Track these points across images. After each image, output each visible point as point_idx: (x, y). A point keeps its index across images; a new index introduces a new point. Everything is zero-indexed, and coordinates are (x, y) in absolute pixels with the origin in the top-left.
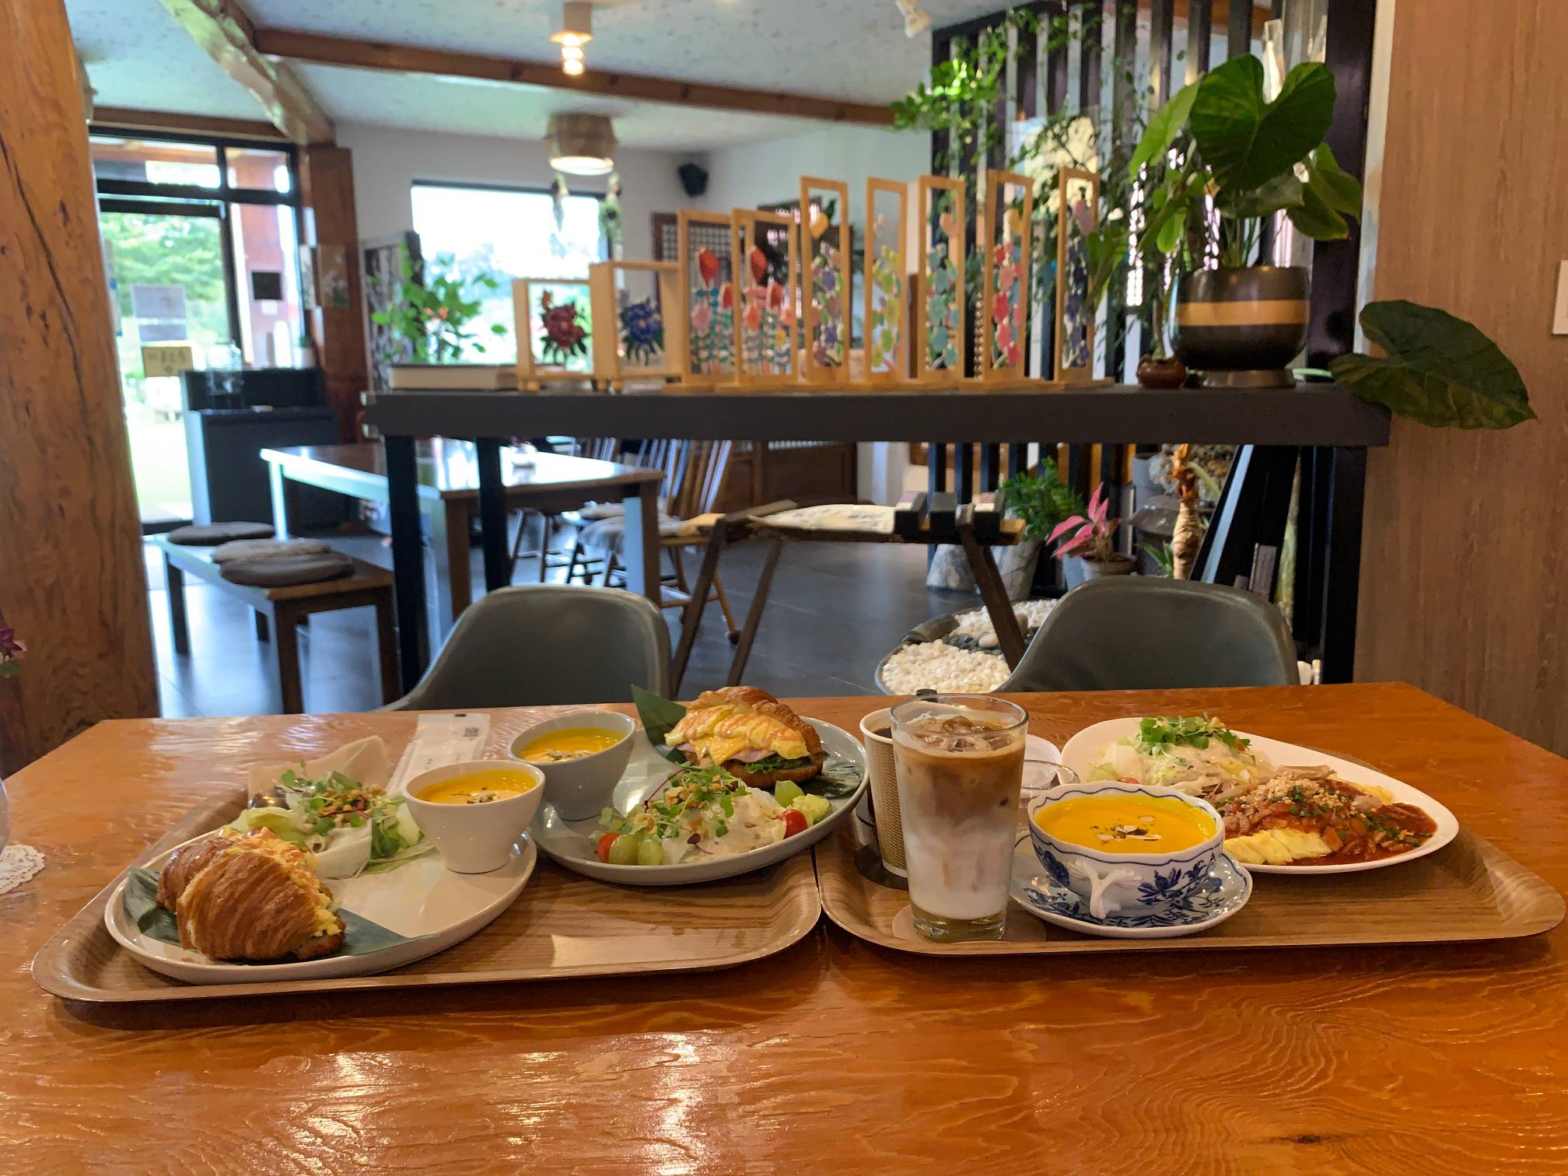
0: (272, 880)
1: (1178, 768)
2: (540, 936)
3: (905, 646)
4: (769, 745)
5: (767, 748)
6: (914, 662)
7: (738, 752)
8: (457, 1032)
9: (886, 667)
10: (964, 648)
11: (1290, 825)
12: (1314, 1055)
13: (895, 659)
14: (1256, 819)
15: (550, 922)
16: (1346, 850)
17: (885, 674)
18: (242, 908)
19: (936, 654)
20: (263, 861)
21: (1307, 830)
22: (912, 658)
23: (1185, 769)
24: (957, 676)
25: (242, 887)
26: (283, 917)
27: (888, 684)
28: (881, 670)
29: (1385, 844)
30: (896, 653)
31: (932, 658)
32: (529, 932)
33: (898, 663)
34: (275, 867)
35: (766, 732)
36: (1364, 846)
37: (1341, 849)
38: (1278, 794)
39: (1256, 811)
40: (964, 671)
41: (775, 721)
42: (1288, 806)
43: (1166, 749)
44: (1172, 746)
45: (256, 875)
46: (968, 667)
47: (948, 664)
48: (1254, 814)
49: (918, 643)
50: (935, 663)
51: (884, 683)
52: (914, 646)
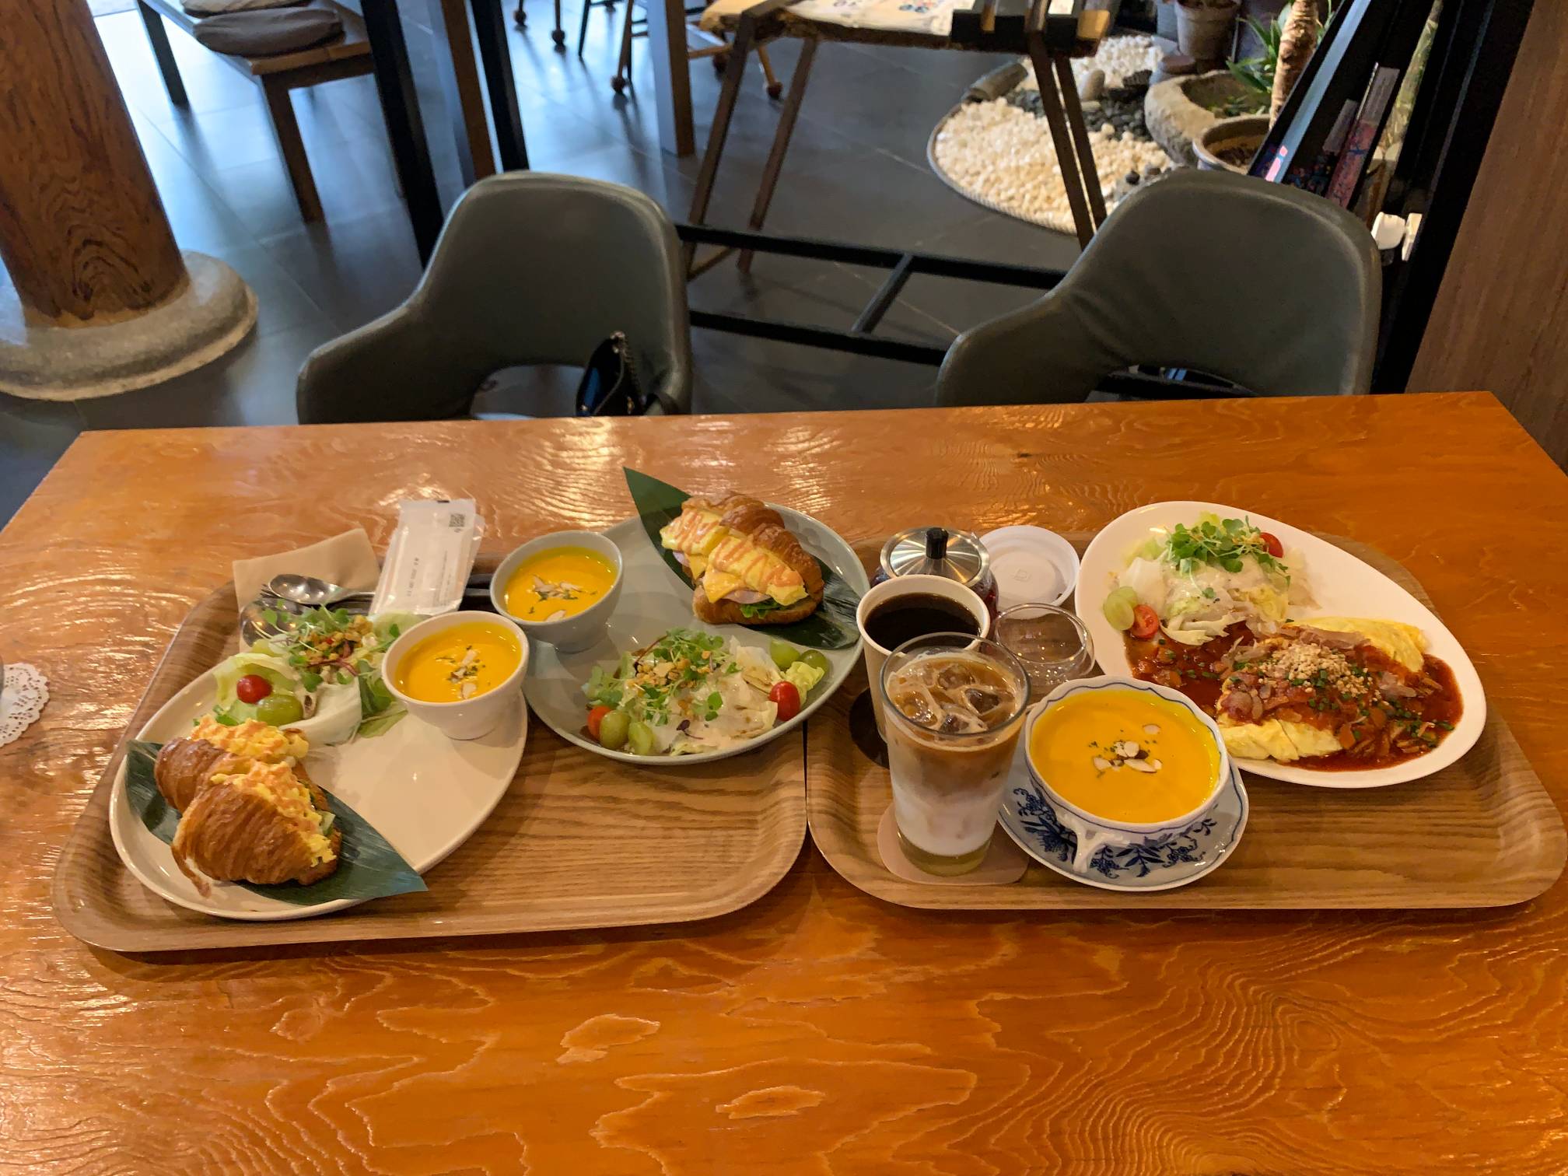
0: (261, 818)
1: (1203, 599)
2: (534, 837)
3: (964, 107)
4: (766, 588)
5: (763, 592)
6: (972, 129)
7: (733, 591)
8: (455, 980)
9: (941, 136)
10: (1031, 110)
11: (1305, 720)
12: (1266, 1056)
13: (952, 124)
14: (1270, 707)
15: (541, 814)
16: (1356, 750)
17: (939, 147)
18: (236, 846)
19: (998, 118)
20: (248, 799)
21: (1320, 727)
22: (971, 123)
23: (1210, 602)
24: (1017, 152)
25: (230, 830)
26: (275, 858)
27: (941, 161)
28: (935, 139)
29: (1401, 744)
30: (953, 116)
31: (994, 123)
32: (522, 830)
33: (956, 132)
34: (261, 804)
35: (762, 574)
36: (1378, 743)
37: (1353, 748)
38: (1301, 676)
39: (1274, 693)
40: (1025, 144)
41: (773, 558)
42: (1309, 695)
43: (1195, 568)
44: (1202, 564)
45: (243, 816)
46: (1032, 138)
47: (1010, 133)
48: (1269, 699)
49: (979, 101)
50: (996, 130)
51: (936, 160)
52: (974, 106)
